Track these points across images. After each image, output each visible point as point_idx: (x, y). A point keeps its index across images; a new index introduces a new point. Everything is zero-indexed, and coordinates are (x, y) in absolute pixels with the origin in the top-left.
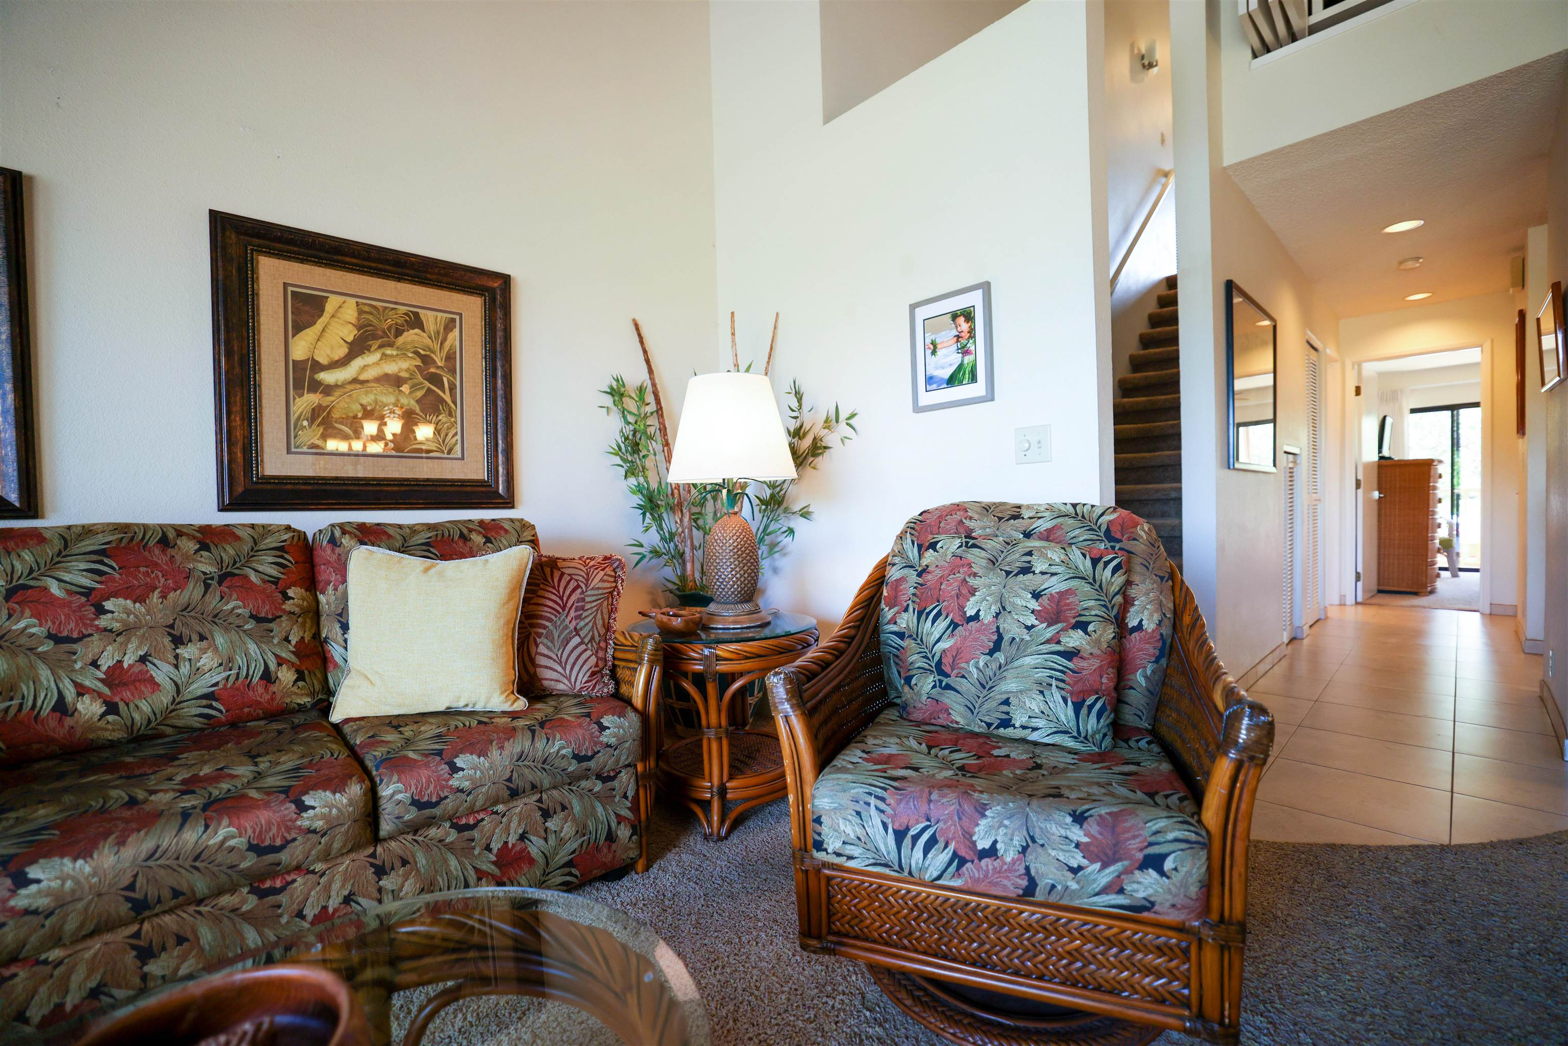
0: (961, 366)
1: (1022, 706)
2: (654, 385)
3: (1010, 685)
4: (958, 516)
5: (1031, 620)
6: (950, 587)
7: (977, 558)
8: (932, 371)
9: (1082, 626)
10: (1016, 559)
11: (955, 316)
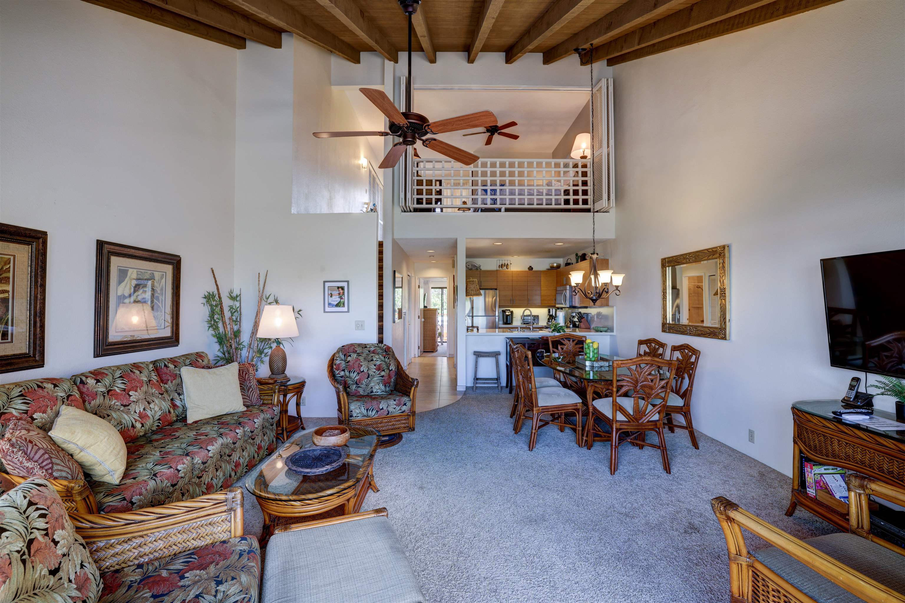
0: (340, 302)
1: (375, 388)
2: (219, 294)
3: (372, 384)
4: (353, 347)
5: (375, 370)
6: (356, 365)
7: (361, 358)
8: (330, 302)
9: (384, 370)
10: (370, 358)
11: (338, 288)
